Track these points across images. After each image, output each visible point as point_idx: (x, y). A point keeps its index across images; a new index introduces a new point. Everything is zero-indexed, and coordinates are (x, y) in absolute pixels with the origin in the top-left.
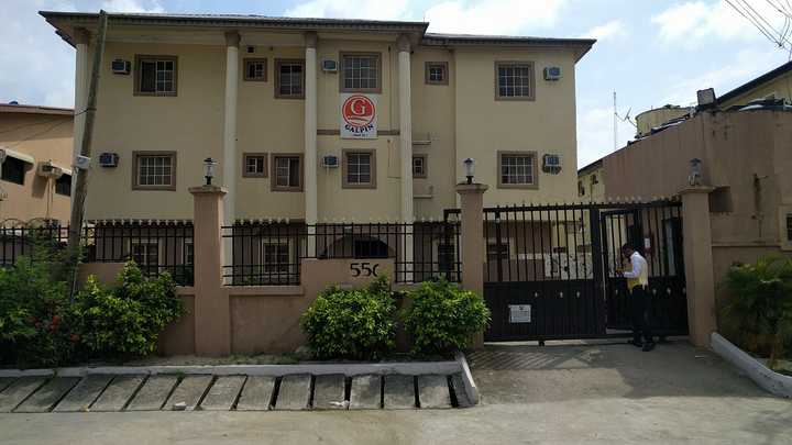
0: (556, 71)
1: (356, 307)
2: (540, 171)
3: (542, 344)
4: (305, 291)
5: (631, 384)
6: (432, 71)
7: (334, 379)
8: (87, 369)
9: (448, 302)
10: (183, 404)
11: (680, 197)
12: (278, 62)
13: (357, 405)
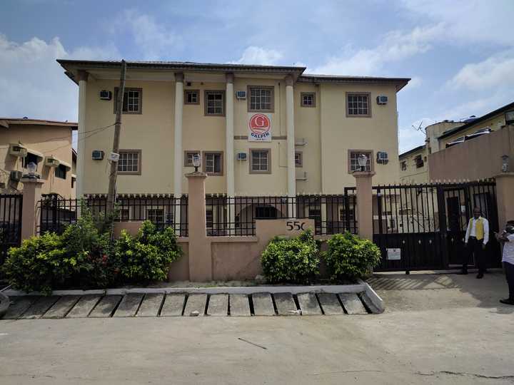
0: (385, 99)
1: (296, 250)
2: (376, 163)
3: (408, 273)
4: (259, 239)
5: (478, 299)
6: (305, 98)
7: (286, 296)
8: (125, 290)
9: (356, 247)
10: (196, 312)
11: (494, 179)
12: (207, 92)
13: (306, 312)
